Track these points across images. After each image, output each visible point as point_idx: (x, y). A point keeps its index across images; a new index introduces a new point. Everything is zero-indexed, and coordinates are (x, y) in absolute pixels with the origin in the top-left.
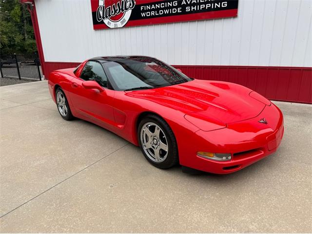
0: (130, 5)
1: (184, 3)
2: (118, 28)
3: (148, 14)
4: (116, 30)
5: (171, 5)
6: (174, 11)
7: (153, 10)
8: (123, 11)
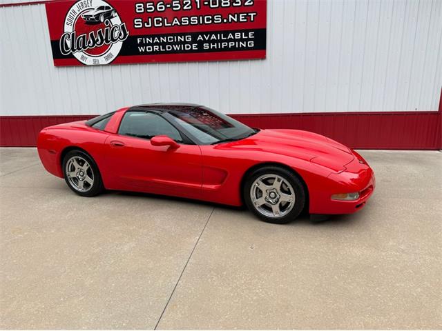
0: (120, 34)
1: (200, 38)
2: (99, 65)
3: (149, 49)
4: (95, 68)
5: (183, 40)
6: (187, 47)
7: (156, 44)
8: (107, 42)
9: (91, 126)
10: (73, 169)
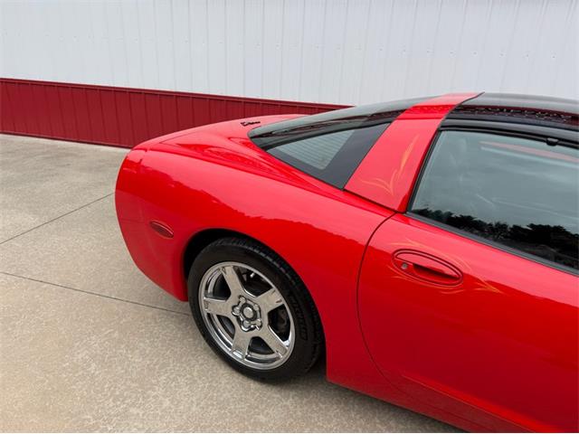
9: (266, 148)
10: (222, 290)
